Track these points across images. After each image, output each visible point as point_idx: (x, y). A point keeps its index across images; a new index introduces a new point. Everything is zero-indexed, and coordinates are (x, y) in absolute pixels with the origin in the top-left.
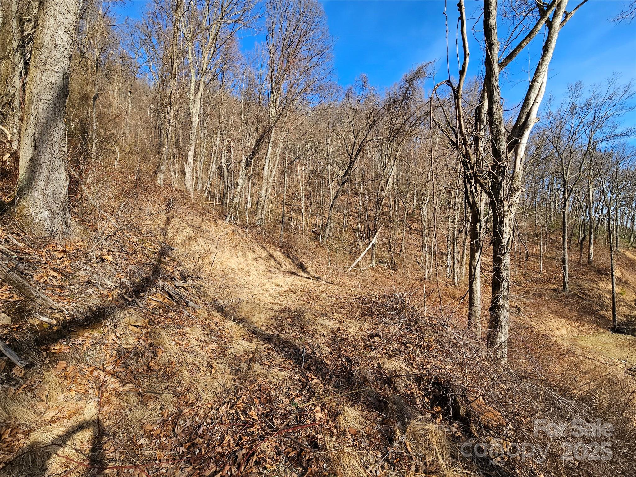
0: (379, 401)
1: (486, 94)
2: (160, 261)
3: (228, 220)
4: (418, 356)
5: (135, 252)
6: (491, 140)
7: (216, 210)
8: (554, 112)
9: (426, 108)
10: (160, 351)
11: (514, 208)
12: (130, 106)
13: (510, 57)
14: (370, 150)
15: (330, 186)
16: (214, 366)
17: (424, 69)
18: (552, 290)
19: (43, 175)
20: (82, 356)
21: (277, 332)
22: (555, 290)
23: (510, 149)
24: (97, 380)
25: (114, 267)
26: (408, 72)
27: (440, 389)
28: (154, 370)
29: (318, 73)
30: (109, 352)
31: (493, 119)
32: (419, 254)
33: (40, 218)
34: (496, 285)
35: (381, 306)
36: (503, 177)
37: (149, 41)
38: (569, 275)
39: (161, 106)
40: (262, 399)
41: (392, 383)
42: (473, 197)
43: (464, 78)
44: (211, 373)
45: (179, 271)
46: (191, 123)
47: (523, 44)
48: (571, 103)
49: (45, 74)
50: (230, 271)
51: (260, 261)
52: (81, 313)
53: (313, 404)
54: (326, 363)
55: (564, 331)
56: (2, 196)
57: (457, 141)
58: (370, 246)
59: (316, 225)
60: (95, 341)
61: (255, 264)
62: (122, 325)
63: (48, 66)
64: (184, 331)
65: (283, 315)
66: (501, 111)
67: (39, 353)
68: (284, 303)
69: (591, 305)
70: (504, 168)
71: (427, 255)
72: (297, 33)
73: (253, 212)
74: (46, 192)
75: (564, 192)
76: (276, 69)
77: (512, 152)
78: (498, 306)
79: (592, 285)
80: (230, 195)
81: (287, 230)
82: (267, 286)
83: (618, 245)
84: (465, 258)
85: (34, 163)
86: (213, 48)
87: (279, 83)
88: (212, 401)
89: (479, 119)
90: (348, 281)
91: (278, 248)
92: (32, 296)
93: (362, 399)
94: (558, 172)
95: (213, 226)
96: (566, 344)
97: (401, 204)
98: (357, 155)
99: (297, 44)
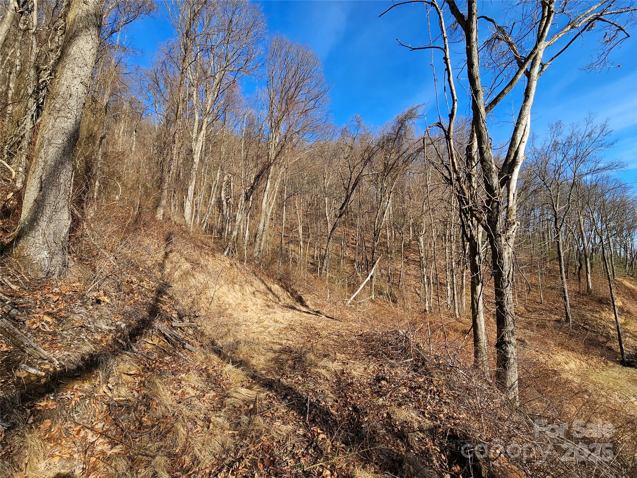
0: (393, 460)
1: (475, 135)
2: (157, 301)
3: (226, 253)
4: (430, 403)
5: (132, 291)
6: (484, 177)
7: (214, 243)
8: (538, 148)
9: (419, 145)
10: (155, 403)
11: (511, 241)
12: (135, 143)
13: (495, 102)
14: (365, 185)
15: (328, 218)
16: (212, 420)
17: (414, 111)
18: (555, 321)
19: (46, 215)
20: (70, 413)
21: (278, 377)
22: (558, 321)
23: (502, 184)
24: (84, 441)
25: (110, 309)
26: (400, 113)
27: (457, 443)
28: (147, 427)
29: (317, 114)
30: (99, 407)
31: (484, 157)
32: (418, 285)
33: (38, 259)
34: (501, 321)
35: (385, 344)
36: (498, 212)
37: (157, 86)
38: (570, 305)
39: (165, 143)
40: (264, 460)
41: (405, 437)
42: (471, 231)
43: (453, 121)
44: (208, 428)
45: (176, 310)
46: (193, 159)
47: (505, 91)
48: (553, 140)
49: (58, 120)
50: (227, 306)
51: (258, 295)
52: (73, 363)
53: (321, 465)
54: (332, 414)
55: (572, 365)
56: (1, 237)
57: (451, 178)
58: (369, 278)
59: (313, 257)
60: (84, 395)
61: (252, 298)
62: (115, 374)
63: (62, 113)
64: (180, 377)
65: (284, 357)
66: (490, 150)
67: (23, 411)
68: (284, 342)
69: (597, 336)
70: (498, 203)
71: (426, 286)
72: (295, 80)
73: (251, 244)
74: (47, 232)
75: (556, 222)
76: (275, 110)
77: (504, 187)
78: (505, 342)
79: (595, 315)
80: (228, 228)
81: (285, 262)
82: (266, 323)
83: (615, 274)
84: (464, 288)
85: (39, 205)
86: (216, 93)
87: (278, 123)
88: (210, 463)
89: (470, 157)
90: (348, 314)
91: (276, 281)
92: (22, 346)
93: (374, 459)
94: (548, 203)
95: (210, 260)
96: (577, 380)
97: (398, 235)
98: (353, 188)
99: (296, 89)
